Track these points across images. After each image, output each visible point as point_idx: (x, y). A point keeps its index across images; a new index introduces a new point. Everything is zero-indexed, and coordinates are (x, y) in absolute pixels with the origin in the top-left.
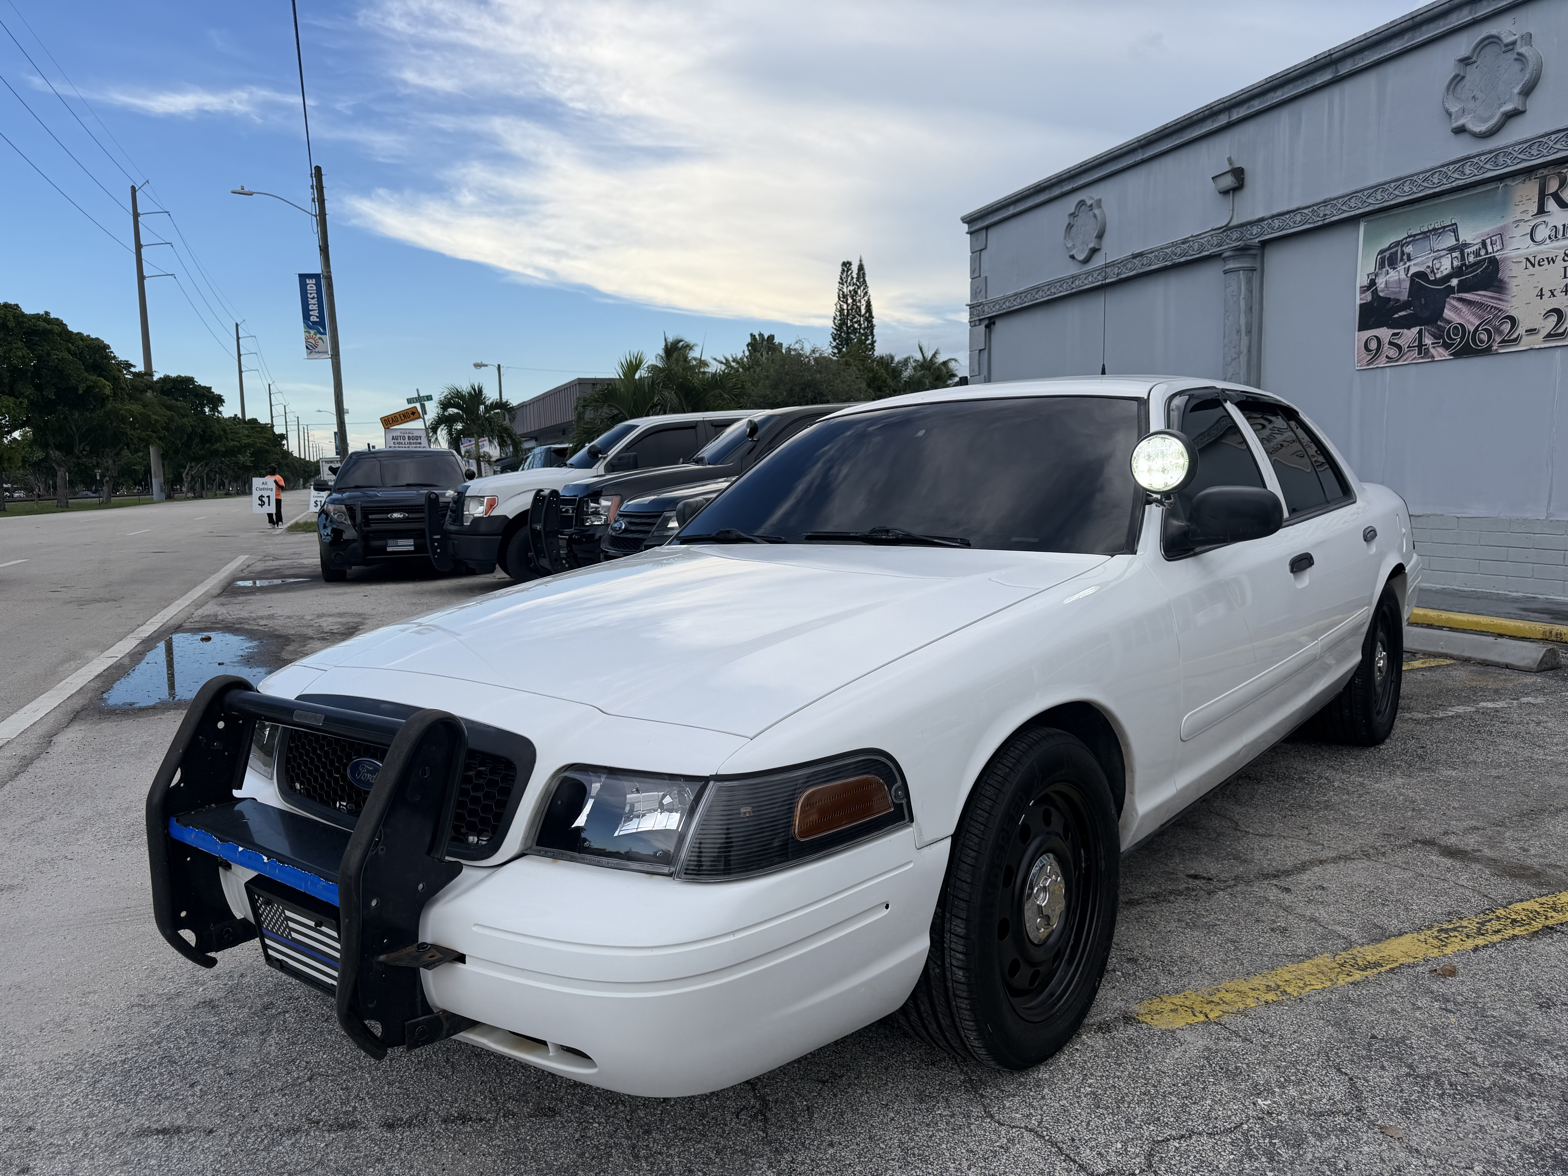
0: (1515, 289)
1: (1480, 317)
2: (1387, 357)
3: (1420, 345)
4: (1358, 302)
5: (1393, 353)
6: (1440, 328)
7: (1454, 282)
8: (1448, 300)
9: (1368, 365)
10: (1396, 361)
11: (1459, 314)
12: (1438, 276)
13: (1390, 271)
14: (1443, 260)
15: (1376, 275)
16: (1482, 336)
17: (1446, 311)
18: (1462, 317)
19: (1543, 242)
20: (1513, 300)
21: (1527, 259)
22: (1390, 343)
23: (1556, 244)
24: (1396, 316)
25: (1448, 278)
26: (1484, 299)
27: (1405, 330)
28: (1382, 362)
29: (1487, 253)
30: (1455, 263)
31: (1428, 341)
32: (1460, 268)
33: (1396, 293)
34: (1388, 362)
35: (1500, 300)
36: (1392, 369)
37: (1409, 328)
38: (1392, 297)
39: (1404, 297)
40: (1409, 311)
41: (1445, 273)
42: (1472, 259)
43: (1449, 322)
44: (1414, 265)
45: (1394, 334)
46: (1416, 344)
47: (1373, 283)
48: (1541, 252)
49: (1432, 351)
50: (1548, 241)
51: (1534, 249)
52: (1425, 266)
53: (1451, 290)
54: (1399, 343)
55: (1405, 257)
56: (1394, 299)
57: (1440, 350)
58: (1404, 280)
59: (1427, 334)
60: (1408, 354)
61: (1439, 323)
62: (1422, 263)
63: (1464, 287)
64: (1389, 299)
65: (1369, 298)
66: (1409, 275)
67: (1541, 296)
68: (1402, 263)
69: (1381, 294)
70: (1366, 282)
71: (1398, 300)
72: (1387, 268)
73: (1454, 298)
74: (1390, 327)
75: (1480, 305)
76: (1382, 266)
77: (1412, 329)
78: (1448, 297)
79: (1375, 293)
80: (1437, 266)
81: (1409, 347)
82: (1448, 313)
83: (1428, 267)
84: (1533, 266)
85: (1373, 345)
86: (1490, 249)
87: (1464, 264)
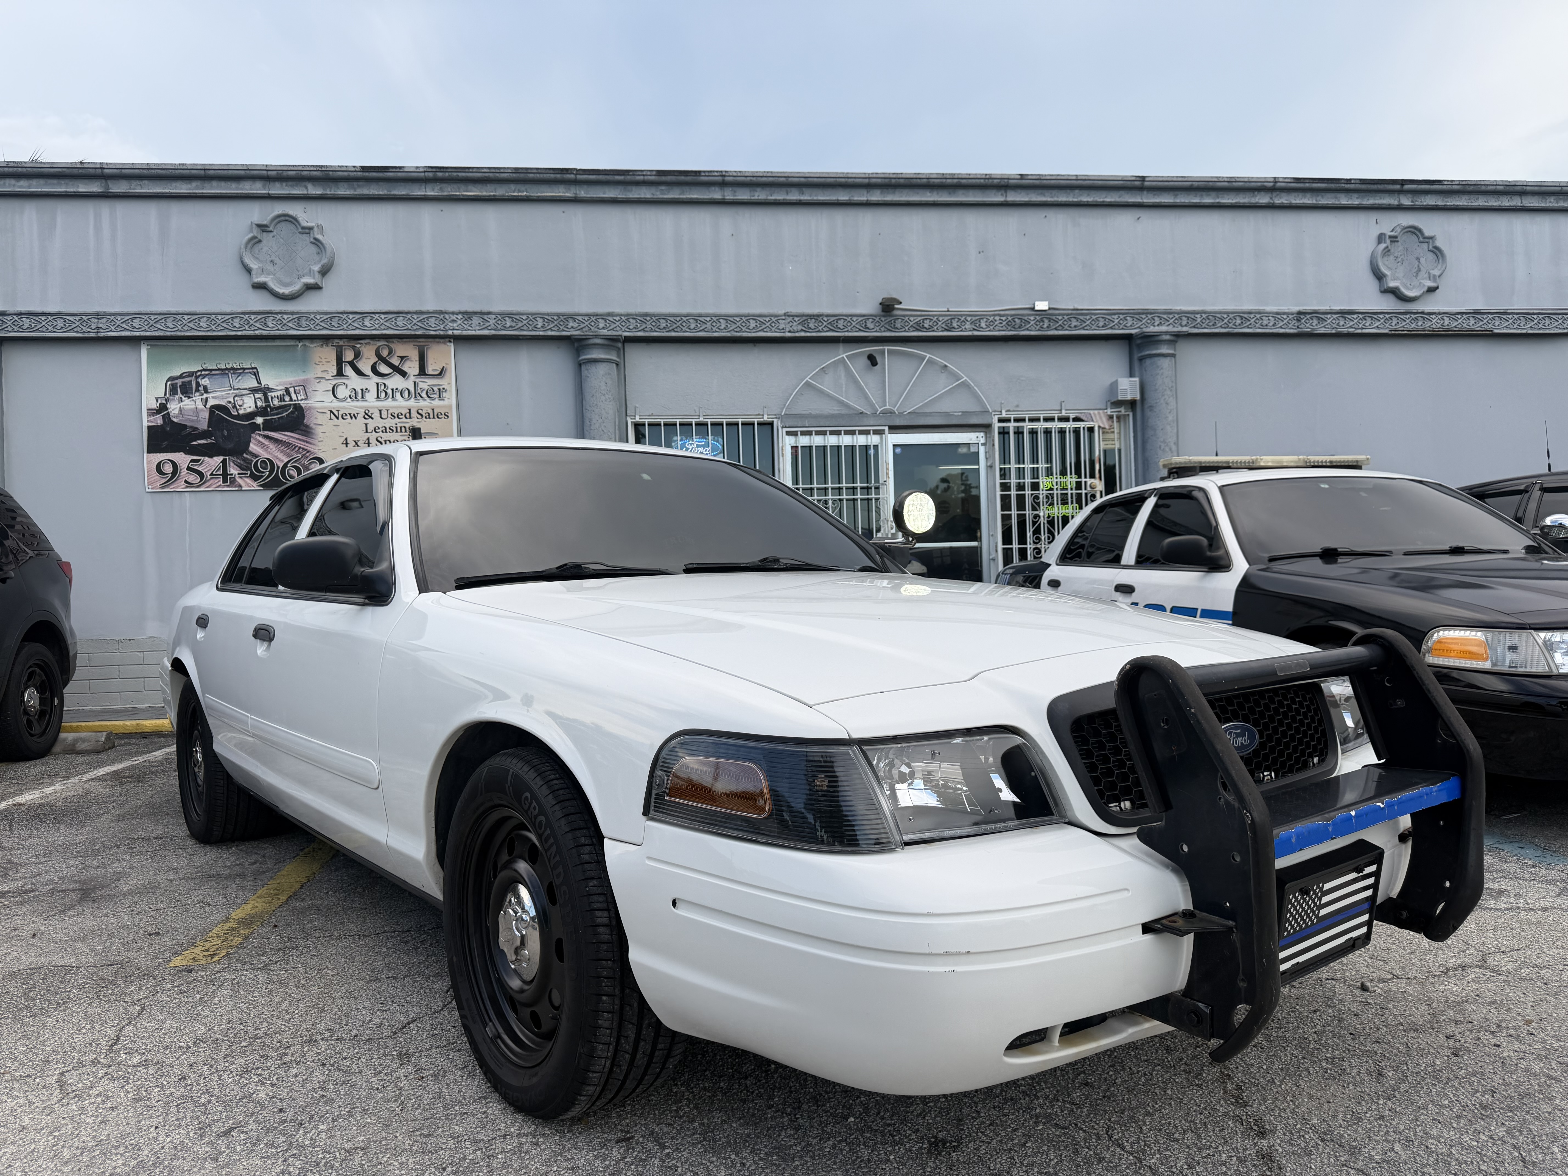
0: (321, 435)
1: (288, 455)
2: (186, 482)
3: (225, 475)
4: (146, 424)
5: (193, 478)
6: (245, 460)
7: (259, 420)
8: (253, 435)
9: (162, 488)
10: (198, 487)
11: (266, 450)
12: (241, 412)
13: (184, 398)
14: (246, 398)
15: (167, 400)
16: (291, 472)
17: (251, 445)
18: (269, 453)
19: (344, 400)
20: (320, 444)
21: (331, 412)
22: (189, 468)
23: (355, 403)
24: (194, 443)
25: (252, 415)
26: (291, 439)
27: (206, 458)
28: (180, 486)
29: (291, 400)
30: (259, 404)
31: (233, 470)
32: (265, 408)
33: (193, 421)
34: (187, 487)
35: (307, 442)
36: (193, 494)
37: (211, 456)
38: (189, 424)
39: (203, 425)
40: (209, 441)
41: (249, 410)
42: (276, 402)
43: (256, 456)
44: (213, 397)
45: (192, 461)
46: (221, 472)
47: (163, 408)
48: (344, 408)
49: (239, 480)
50: (349, 400)
51: (336, 404)
52: (226, 401)
53: (256, 427)
54: (200, 469)
55: (201, 388)
56: (191, 427)
57: (248, 481)
58: (202, 410)
59: (232, 464)
60: (211, 481)
61: (245, 455)
62: (222, 398)
63: (268, 426)
64: (185, 426)
65: (160, 422)
66: (208, 406)
67: (347, 444)
68: (197, 394)
69: (175, 420)
70: (154, 405)
71: (196, 429)
72: (181, 396)
73: (260, 435)
74: (188, 452)
75: (287, 445)
76: (173, 391)
77: (215, 458)
78: (253, 433)
79: (167, 418)
80: (240, 403)
81: (212, 474)
82: (253, 447)
83: (230, 402)
84: (337, 418)
85: (168, 469)
86: (294, 397)
87: (269, 406)
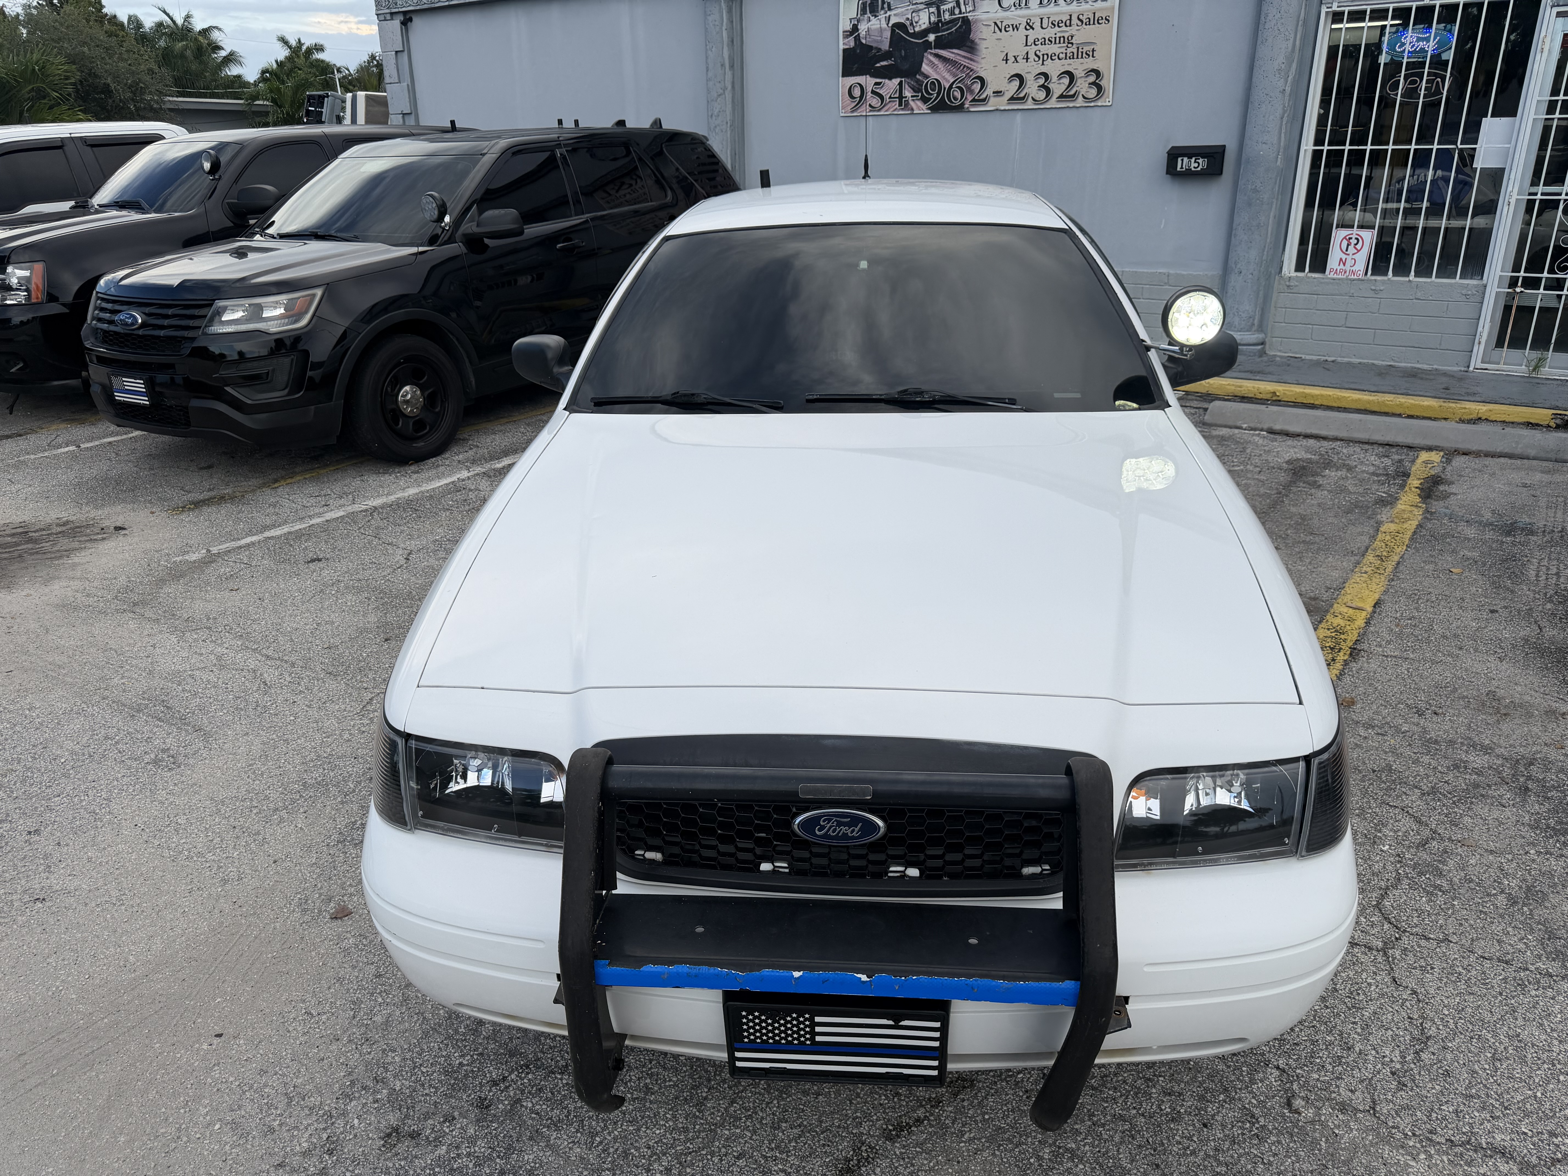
0: (984, 51)
1: (954, 75)
2: (870, 105)
3: (901, 97)
4: (842, 47)
5: (876, 102)
6: (918, 81)
7: (932, 37)
8: (925, 54)
9: (852, 112)
10: (879, 110)
11: (935, 70)
12: (917, 29)
13: (872, 18)
14: (921, 13)
15: (858, 21)
16: (955, 93)
17: (924, 65)
18: (938, 73)
19: (1009, 8)
20: (983, 61)
21: (995, 23)
22: (873, 92)
23: (1019, 12)
24: (878, 65)
25: (925, 32)
26: (958, 57)
27: (887, 81)
28: (865, 110)
29: (960, 13)
30: (933, 19)
31: (908, 93)
32: (937, 24)
33: (877, 41)
34: (871, 111)
35: (971, 60)
36: (874, 118)
37: (890, 79)
38: (874, 45)
39: (885, 46)
40: (890, 62)
41: (924, 27)
42: (947, 17)
43: (927, 77)
44: (895, 15)
45: (876, 84)
46: (897, 95)
47: (855, 28)
48: (1008, 18)
49: (911, 103)
50: (1013, 8)
51: (1001, 14)
52: (905, 17)
53: (927, 45)
54: (881, 92)
55: (886, 6)
56: (876, 48)
57: (919, 103)
58: (885, 29)
59: (907, 86)
60: (889, 105)
61: (918, 76)
62: (902, 14)
63: (938, 43)
64: (871, 48)
65: (852, 44)
66: (890, 25)
67: (1007, 60)
68: (882, 12)
69: (864, 41)
70: (849, 27)
71: (880, 49)
72: (869, 15)
73: (931, 53)
74: (873, 76)
75: (953, 63)
76: (864, 11)
77: (894, 80)
78: (926, 51)
79: (857, 39)
80: (916, 19)
81: (890, 97)
82: (925, 68)
83: (908, 19)
84: (1000, 30)
85: (857, 92)
86: (963, 10)
87: (940, 21)
